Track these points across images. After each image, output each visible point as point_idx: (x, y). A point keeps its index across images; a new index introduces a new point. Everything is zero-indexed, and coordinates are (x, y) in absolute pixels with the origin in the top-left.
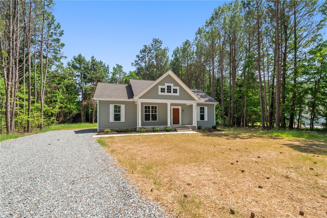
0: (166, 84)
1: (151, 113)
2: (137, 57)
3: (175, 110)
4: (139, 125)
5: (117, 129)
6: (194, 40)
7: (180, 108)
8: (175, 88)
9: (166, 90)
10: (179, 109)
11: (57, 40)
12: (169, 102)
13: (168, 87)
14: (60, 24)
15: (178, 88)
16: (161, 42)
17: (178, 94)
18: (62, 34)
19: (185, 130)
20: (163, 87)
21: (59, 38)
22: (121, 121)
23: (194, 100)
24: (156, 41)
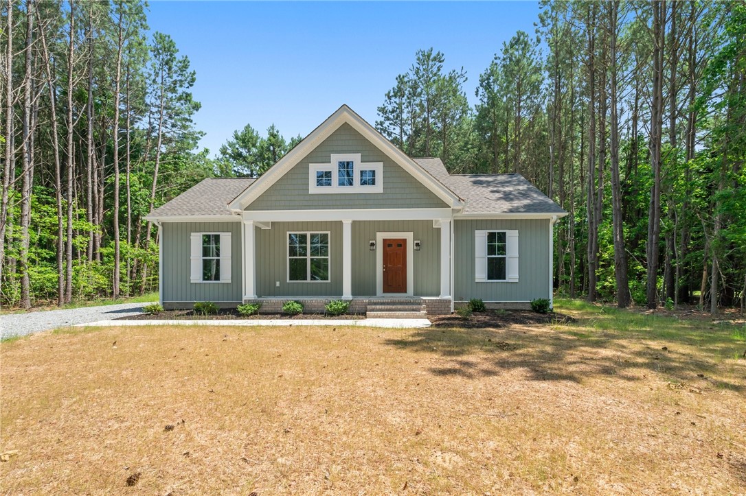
0: (336, 158)
1: (309, 257)
2: (380, 113)
3: (390, 245)
4: (249, 291)
5: (197, 302)
6: (535, 25)
7: (409, 236)
8: (368, 166)
9: (335, 178)
10: (405, 241)
11: (184, 95)
12: (347, 217)
13: (342, 165)
14: (189, 59)
15: (378, 167)
16: (439, 59)
17: (378, 188)
18: (193, 80)
19: (397, 313)
20: (323, 167)
21: (188, 91)
22: (221, 281)
23: (444, 205)
24: (426, 58)
